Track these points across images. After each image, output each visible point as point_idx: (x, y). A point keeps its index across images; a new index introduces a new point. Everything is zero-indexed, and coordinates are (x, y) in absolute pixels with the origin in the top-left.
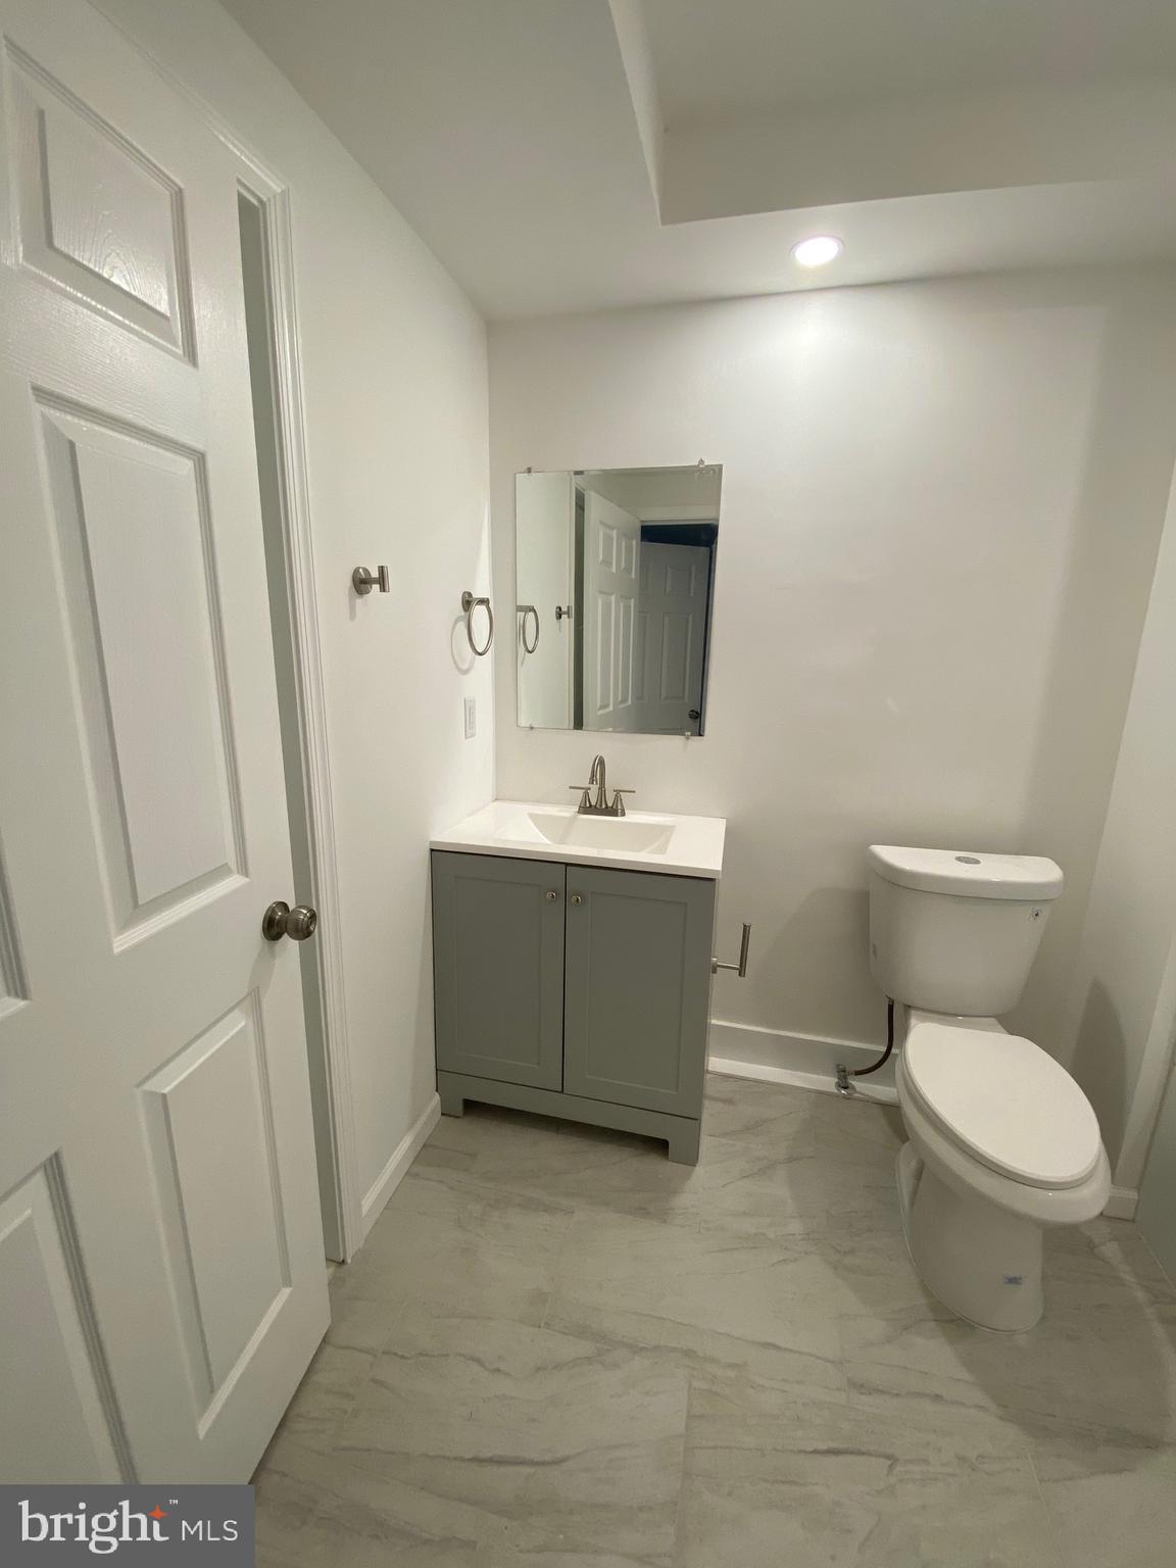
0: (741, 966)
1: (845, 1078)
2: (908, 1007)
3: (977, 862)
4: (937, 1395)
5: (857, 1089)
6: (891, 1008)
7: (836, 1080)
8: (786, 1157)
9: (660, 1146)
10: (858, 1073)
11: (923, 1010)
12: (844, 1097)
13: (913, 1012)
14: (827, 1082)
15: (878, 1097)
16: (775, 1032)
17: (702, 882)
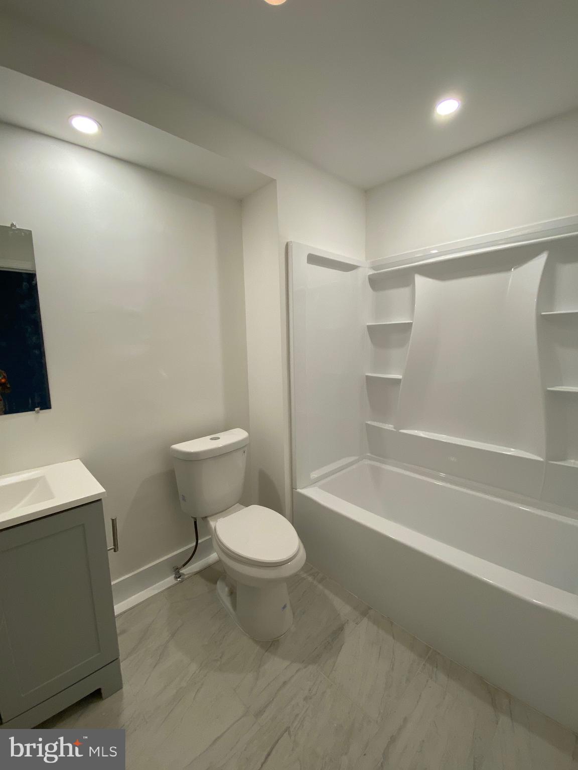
0: (114, 545)
1: (178, 572)
2: (205, 518)
3: (219, 438)
4: (284, 683)
5: (185, 573)
6: (195, 523)
7: (174, 575)
8: (170, 635)
9: (97, 695)
10: (184, 565)
11: (212, 515)
12: (181, 582)
13: (209, 519)
14: (170, 580)
15: (196, 570)
16: (136, 572)
17: (94, 504)
